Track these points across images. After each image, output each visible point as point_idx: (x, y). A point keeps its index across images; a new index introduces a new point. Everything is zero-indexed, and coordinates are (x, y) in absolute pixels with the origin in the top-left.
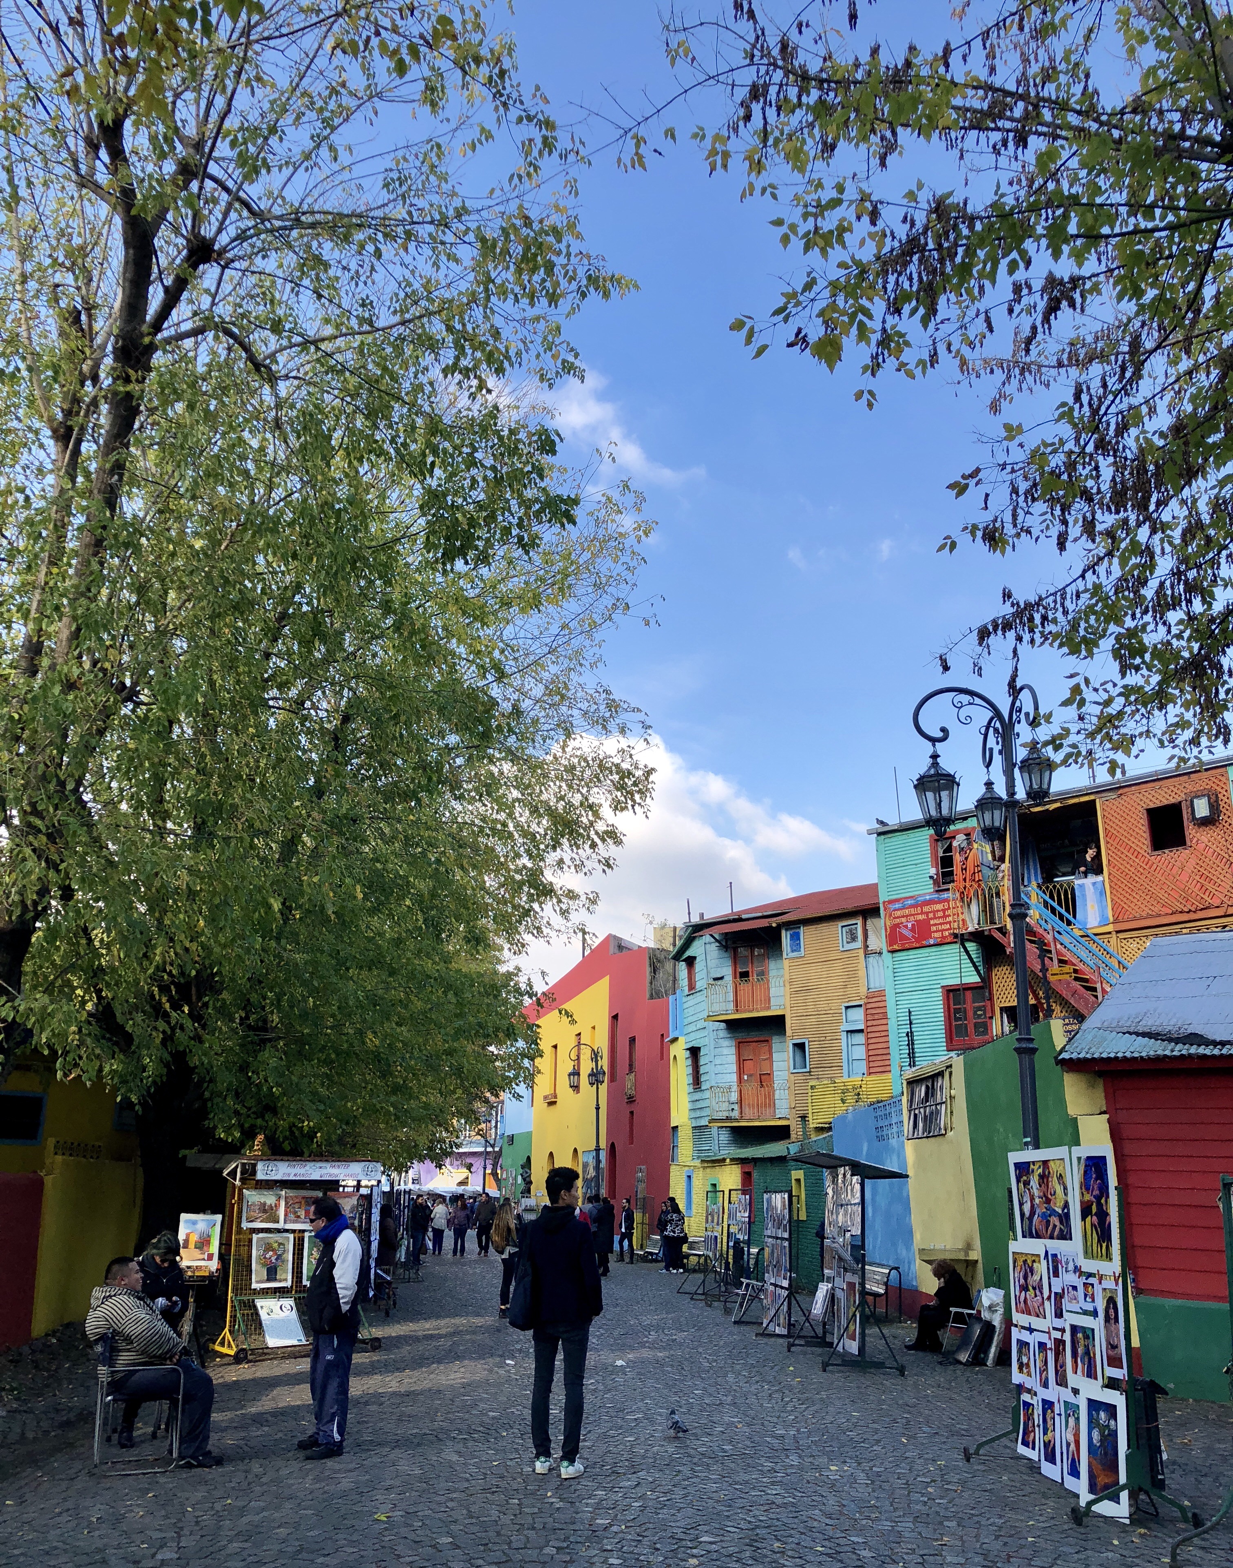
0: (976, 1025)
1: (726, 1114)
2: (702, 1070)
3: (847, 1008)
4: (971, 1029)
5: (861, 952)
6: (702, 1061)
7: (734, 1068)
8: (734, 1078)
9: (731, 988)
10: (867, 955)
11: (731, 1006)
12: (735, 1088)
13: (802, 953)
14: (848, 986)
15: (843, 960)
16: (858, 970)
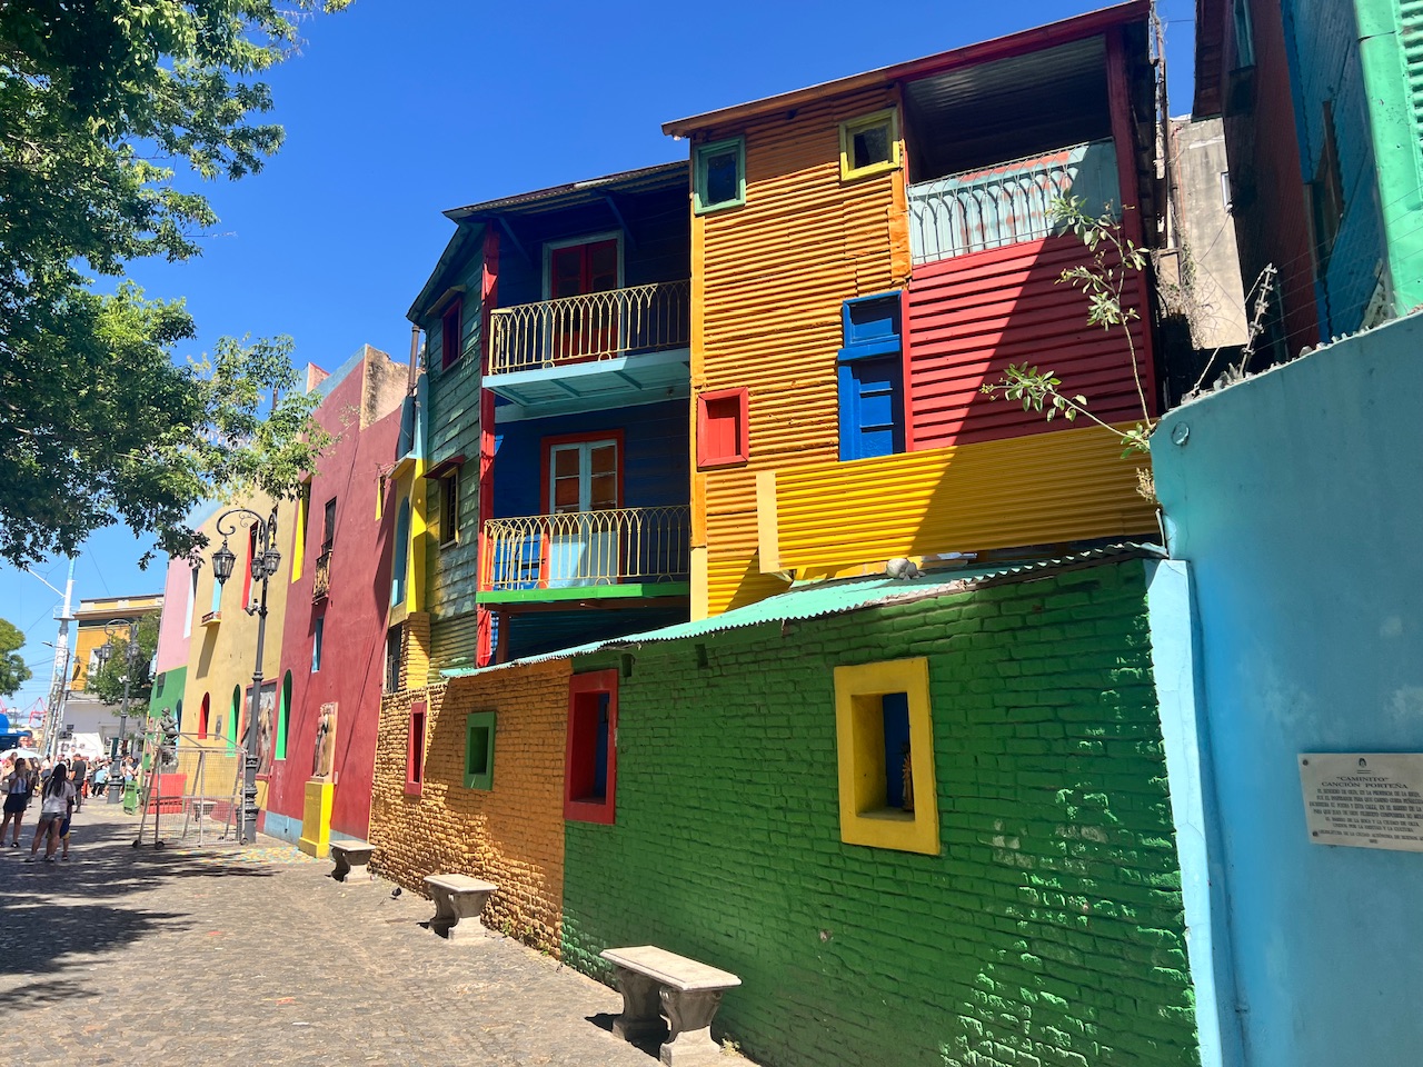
5: (897, 178)
13: (743, 199)
14: (858, 259)
15: (846, 203)
16: (887, 220)
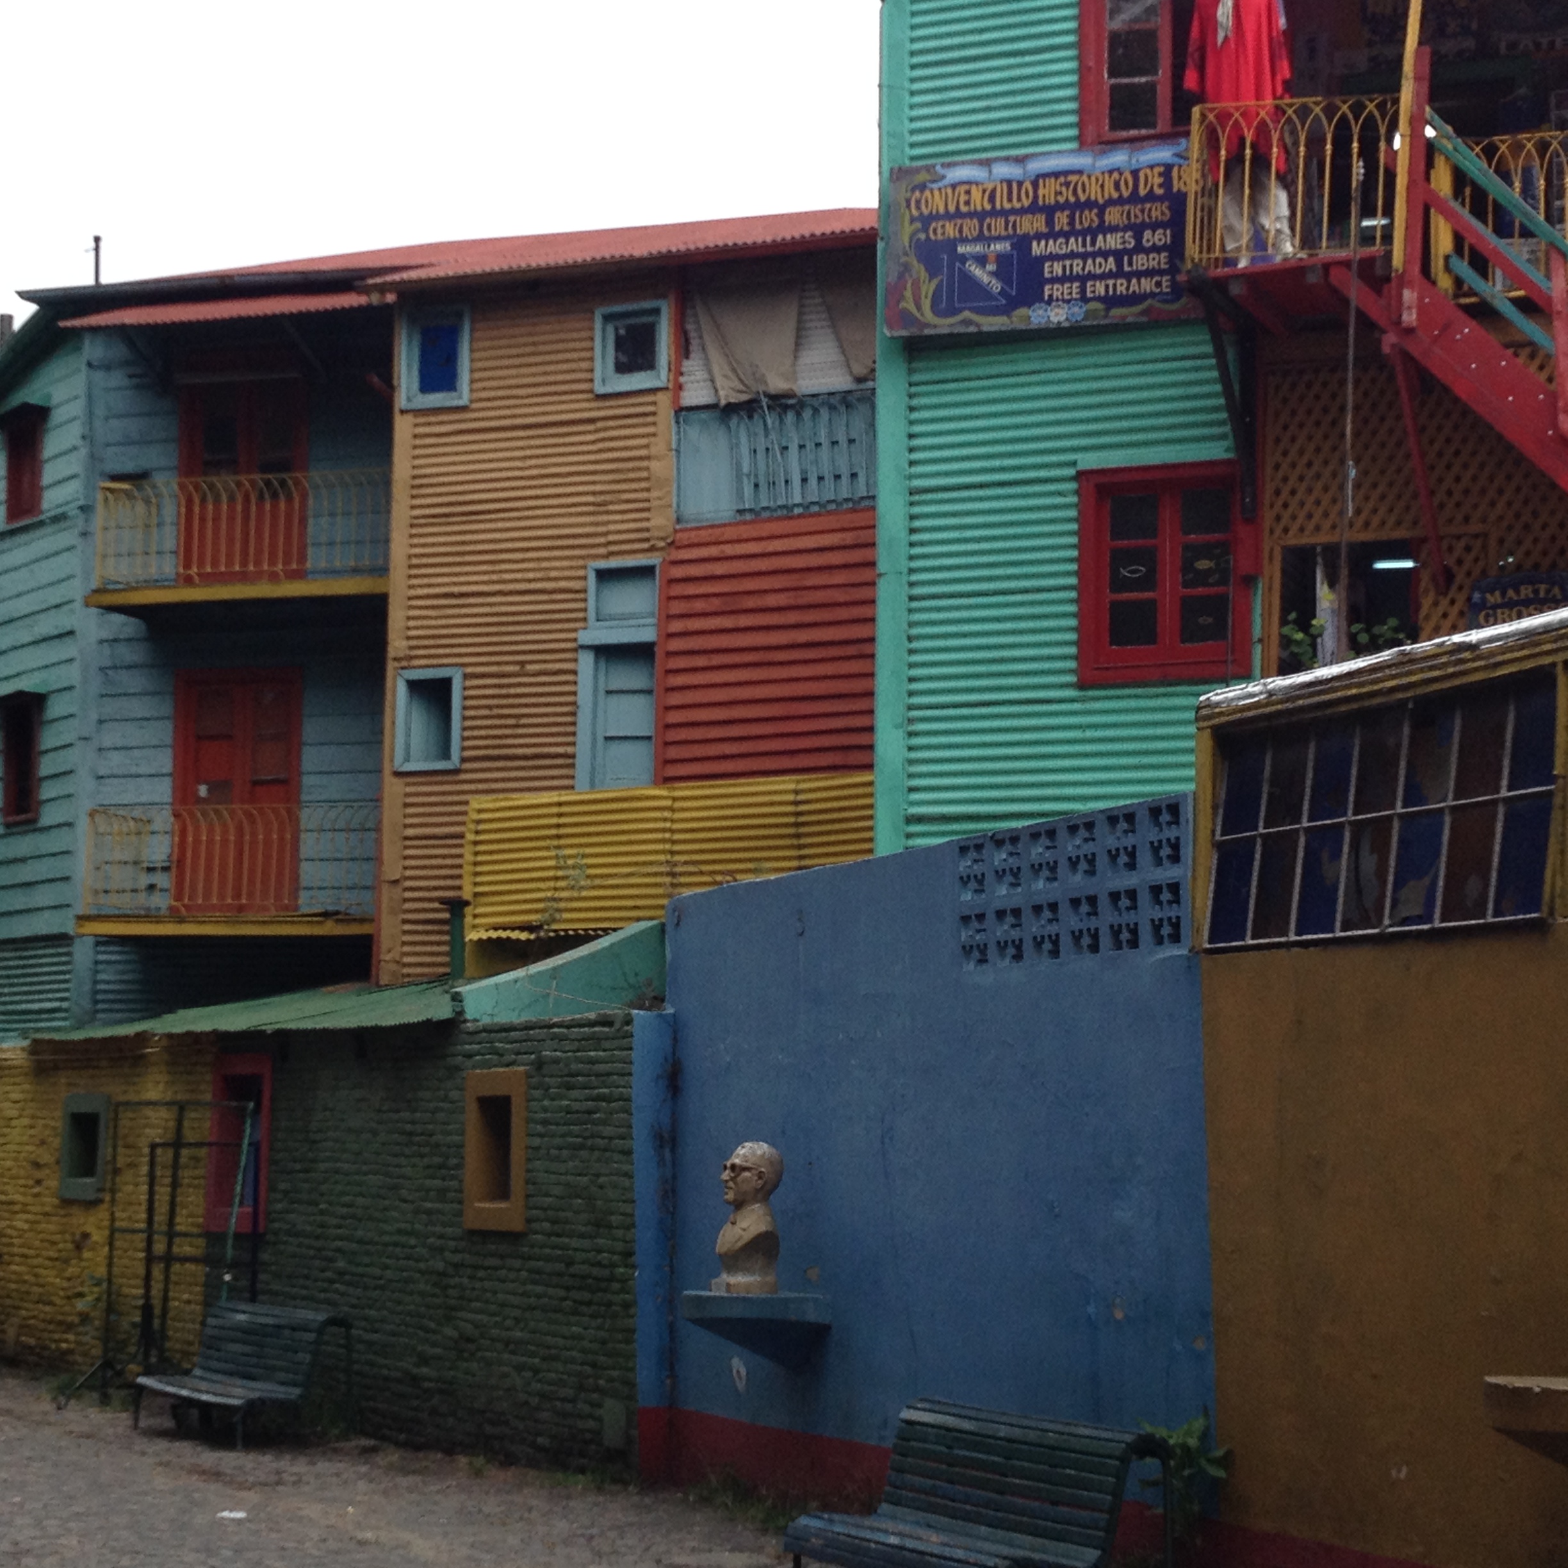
0: (1189, 608)
1: (126, 903)
2: (46, 766)
3: (604, 576)
4: (1168, 619)
5: (664, 400)
6: (48, 738)
7: (165, 761)
8: (163, 791)
9: (170, 511)
10: (682, 412)
11: (169, 567)
12: (163, 820)
13: (463, 394)
14: (611, 508)
15: (600, 425)
16: (648, 458)
